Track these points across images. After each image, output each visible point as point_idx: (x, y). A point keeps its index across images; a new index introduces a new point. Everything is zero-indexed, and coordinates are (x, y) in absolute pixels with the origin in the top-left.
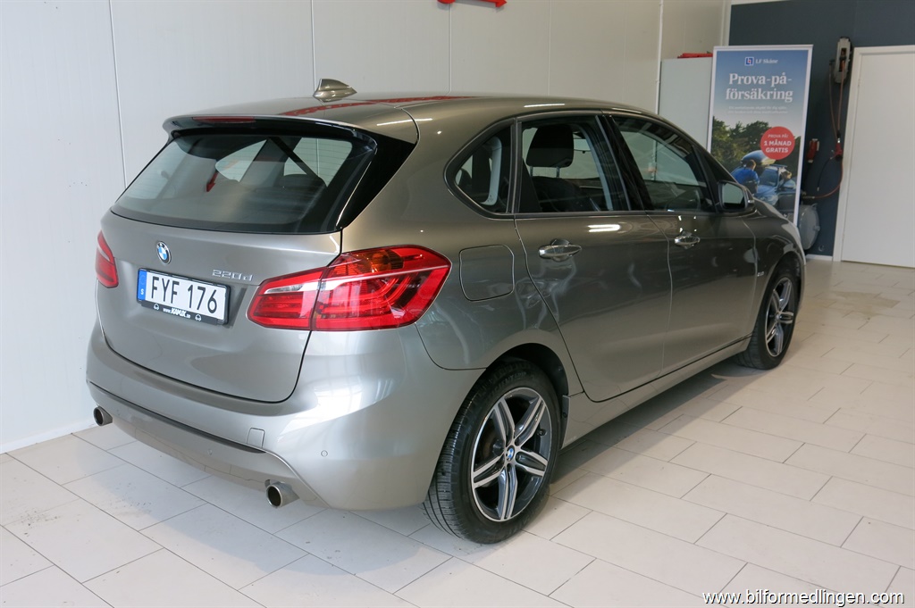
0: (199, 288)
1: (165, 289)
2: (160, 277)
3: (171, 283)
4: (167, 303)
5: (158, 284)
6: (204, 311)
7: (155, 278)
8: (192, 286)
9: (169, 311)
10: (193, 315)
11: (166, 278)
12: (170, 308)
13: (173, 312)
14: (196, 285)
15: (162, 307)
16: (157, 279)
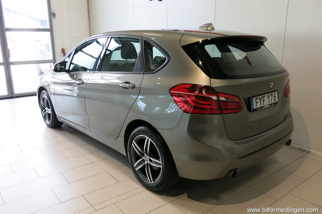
0: (271, 95)
1: (260, 101)
2: (258, 97)
3: (262, 98)
4: (262, 105)
5: (258, 100)
6: (273, 101)
7: (257, 99)
8: (269, 95)
9: (264, 108)
10: (271, 104)
11: (260, 97)
12: (264, 106)
13: (265, 107)
14: (269, 94)
15: (261, 108)
16: (257, 98)
